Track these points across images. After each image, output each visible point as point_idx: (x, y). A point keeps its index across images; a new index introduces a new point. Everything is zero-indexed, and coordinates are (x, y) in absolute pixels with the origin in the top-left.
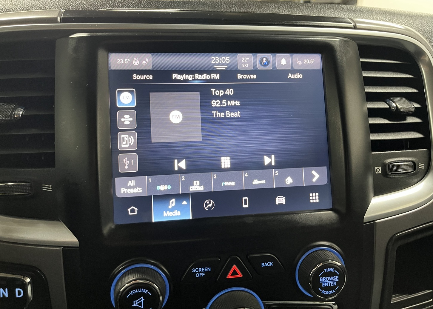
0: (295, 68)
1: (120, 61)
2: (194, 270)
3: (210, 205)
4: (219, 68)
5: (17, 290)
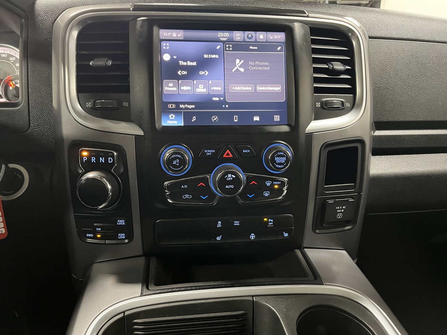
0: (268, 40)
1: (166, 34)
2: (206, 151)
3: (216, 119)
4: (222, 39)
5: (109, 158)
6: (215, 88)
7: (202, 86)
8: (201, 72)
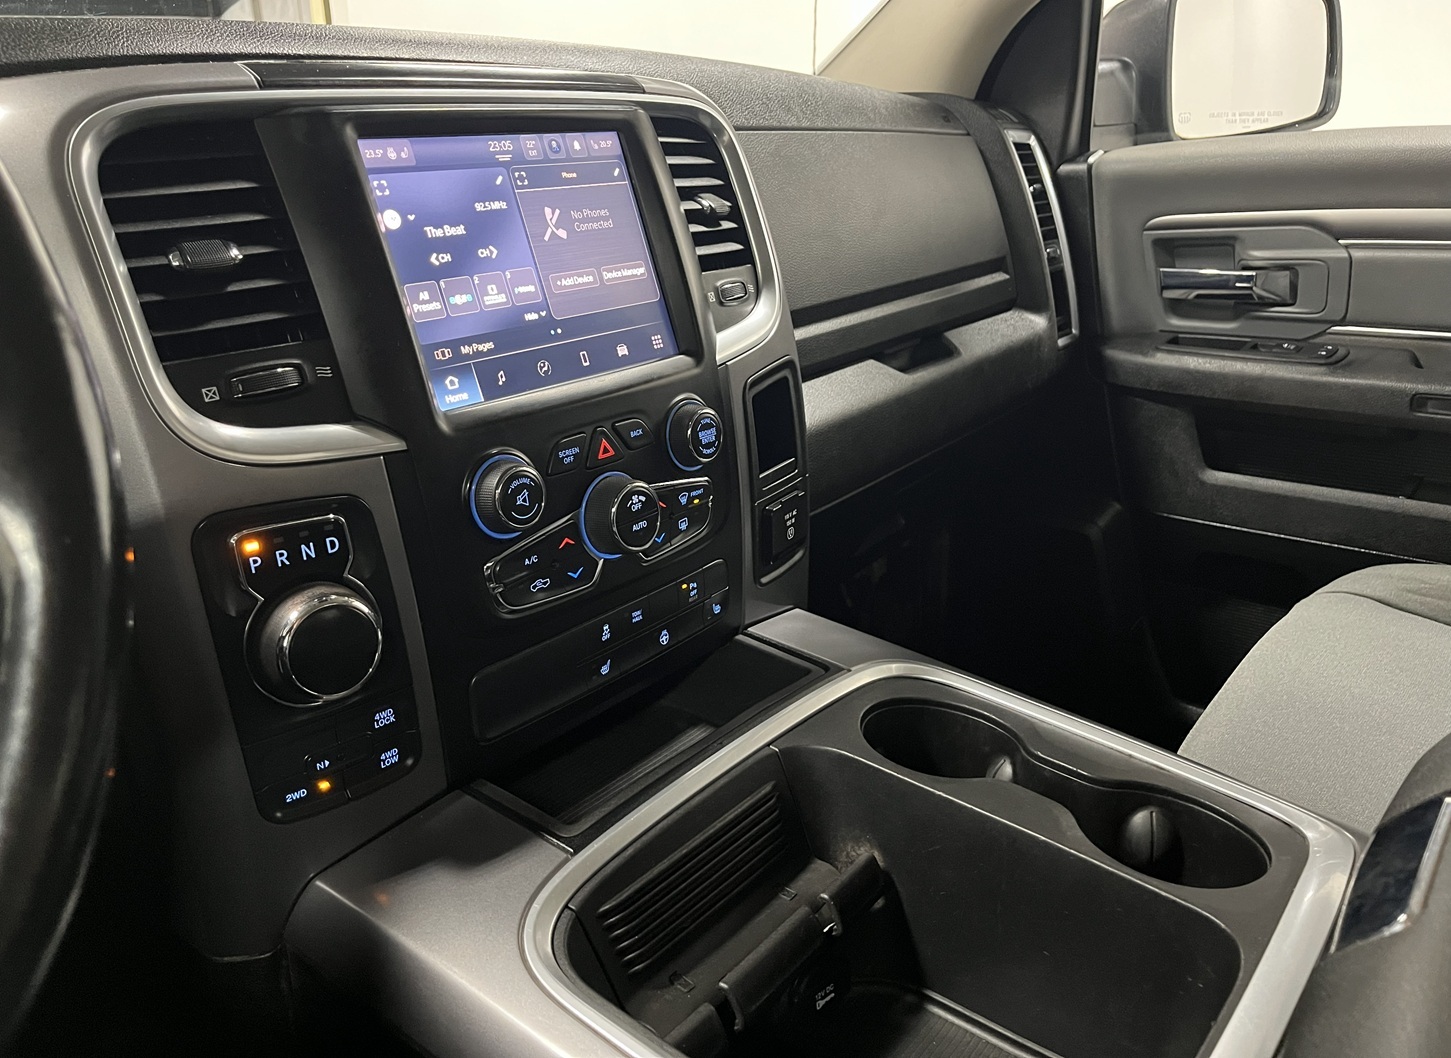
0: (593, 154)
1: (370, 154)
2: (561, 455)
3: (546, 368)
4: (501, 158)
5: (328, 540)
6: (522, 289)
7: (494, 286)
8: (480, 251)
